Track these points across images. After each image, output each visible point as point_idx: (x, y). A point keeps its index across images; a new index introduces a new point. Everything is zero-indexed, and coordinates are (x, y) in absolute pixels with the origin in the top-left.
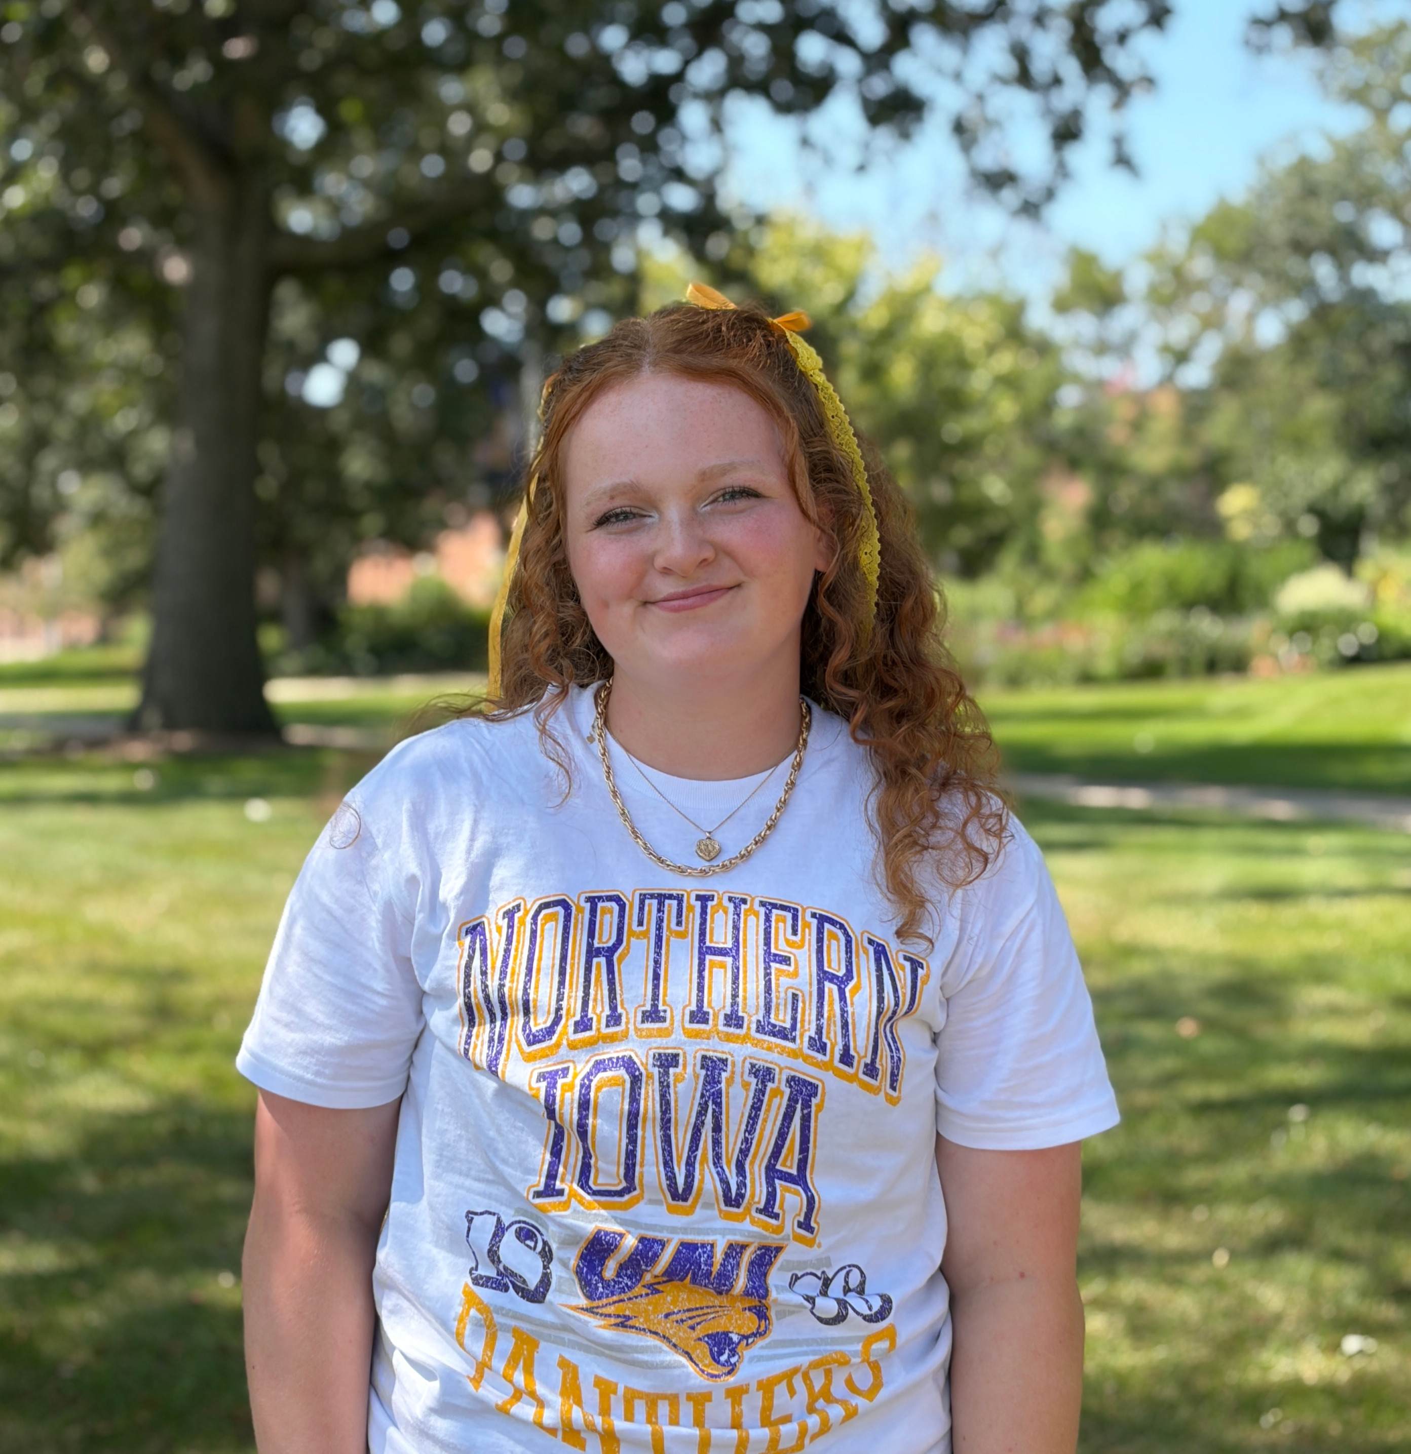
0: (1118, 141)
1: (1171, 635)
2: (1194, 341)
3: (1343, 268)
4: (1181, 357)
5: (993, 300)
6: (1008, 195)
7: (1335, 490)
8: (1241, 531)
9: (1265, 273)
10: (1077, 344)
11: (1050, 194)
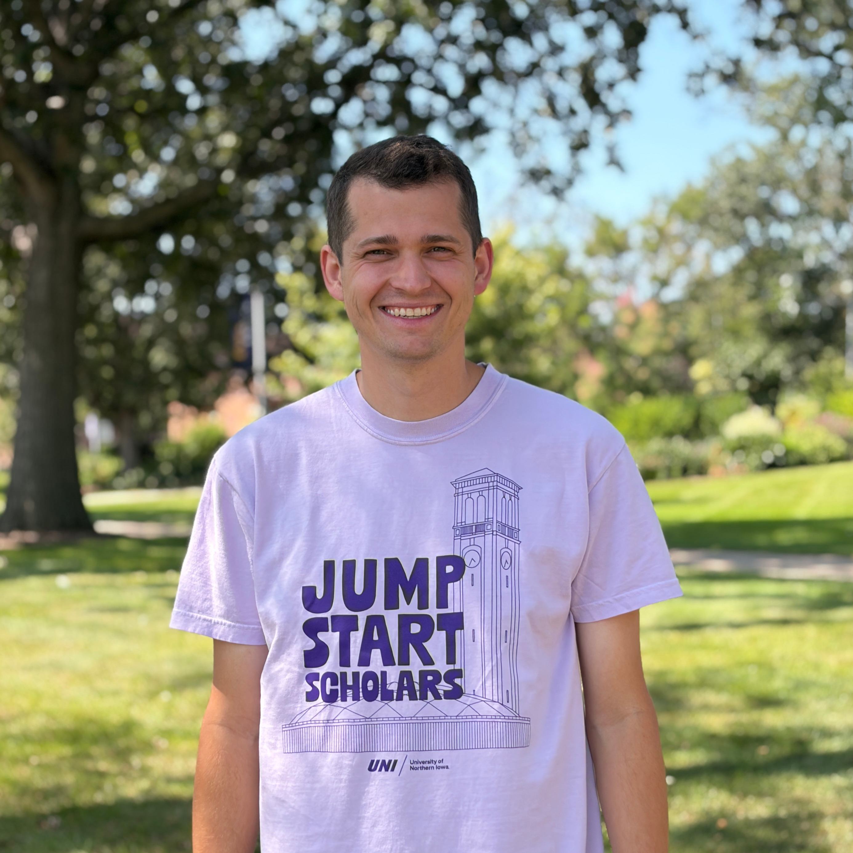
0: (611, 150)
1: (660, 453)
2: (671, 273)
3: (764, 226)
4: (664, 283)
5: (548, 250)
6: (545, 184)
7: (758, 363)
8: (704, 388)
9: (716, 230)
10: (601, 275)
11: (570, 182)
